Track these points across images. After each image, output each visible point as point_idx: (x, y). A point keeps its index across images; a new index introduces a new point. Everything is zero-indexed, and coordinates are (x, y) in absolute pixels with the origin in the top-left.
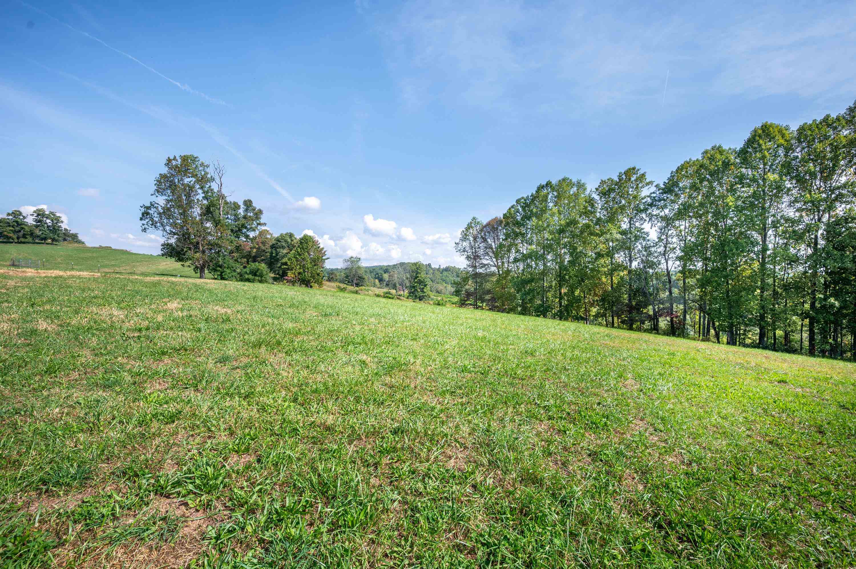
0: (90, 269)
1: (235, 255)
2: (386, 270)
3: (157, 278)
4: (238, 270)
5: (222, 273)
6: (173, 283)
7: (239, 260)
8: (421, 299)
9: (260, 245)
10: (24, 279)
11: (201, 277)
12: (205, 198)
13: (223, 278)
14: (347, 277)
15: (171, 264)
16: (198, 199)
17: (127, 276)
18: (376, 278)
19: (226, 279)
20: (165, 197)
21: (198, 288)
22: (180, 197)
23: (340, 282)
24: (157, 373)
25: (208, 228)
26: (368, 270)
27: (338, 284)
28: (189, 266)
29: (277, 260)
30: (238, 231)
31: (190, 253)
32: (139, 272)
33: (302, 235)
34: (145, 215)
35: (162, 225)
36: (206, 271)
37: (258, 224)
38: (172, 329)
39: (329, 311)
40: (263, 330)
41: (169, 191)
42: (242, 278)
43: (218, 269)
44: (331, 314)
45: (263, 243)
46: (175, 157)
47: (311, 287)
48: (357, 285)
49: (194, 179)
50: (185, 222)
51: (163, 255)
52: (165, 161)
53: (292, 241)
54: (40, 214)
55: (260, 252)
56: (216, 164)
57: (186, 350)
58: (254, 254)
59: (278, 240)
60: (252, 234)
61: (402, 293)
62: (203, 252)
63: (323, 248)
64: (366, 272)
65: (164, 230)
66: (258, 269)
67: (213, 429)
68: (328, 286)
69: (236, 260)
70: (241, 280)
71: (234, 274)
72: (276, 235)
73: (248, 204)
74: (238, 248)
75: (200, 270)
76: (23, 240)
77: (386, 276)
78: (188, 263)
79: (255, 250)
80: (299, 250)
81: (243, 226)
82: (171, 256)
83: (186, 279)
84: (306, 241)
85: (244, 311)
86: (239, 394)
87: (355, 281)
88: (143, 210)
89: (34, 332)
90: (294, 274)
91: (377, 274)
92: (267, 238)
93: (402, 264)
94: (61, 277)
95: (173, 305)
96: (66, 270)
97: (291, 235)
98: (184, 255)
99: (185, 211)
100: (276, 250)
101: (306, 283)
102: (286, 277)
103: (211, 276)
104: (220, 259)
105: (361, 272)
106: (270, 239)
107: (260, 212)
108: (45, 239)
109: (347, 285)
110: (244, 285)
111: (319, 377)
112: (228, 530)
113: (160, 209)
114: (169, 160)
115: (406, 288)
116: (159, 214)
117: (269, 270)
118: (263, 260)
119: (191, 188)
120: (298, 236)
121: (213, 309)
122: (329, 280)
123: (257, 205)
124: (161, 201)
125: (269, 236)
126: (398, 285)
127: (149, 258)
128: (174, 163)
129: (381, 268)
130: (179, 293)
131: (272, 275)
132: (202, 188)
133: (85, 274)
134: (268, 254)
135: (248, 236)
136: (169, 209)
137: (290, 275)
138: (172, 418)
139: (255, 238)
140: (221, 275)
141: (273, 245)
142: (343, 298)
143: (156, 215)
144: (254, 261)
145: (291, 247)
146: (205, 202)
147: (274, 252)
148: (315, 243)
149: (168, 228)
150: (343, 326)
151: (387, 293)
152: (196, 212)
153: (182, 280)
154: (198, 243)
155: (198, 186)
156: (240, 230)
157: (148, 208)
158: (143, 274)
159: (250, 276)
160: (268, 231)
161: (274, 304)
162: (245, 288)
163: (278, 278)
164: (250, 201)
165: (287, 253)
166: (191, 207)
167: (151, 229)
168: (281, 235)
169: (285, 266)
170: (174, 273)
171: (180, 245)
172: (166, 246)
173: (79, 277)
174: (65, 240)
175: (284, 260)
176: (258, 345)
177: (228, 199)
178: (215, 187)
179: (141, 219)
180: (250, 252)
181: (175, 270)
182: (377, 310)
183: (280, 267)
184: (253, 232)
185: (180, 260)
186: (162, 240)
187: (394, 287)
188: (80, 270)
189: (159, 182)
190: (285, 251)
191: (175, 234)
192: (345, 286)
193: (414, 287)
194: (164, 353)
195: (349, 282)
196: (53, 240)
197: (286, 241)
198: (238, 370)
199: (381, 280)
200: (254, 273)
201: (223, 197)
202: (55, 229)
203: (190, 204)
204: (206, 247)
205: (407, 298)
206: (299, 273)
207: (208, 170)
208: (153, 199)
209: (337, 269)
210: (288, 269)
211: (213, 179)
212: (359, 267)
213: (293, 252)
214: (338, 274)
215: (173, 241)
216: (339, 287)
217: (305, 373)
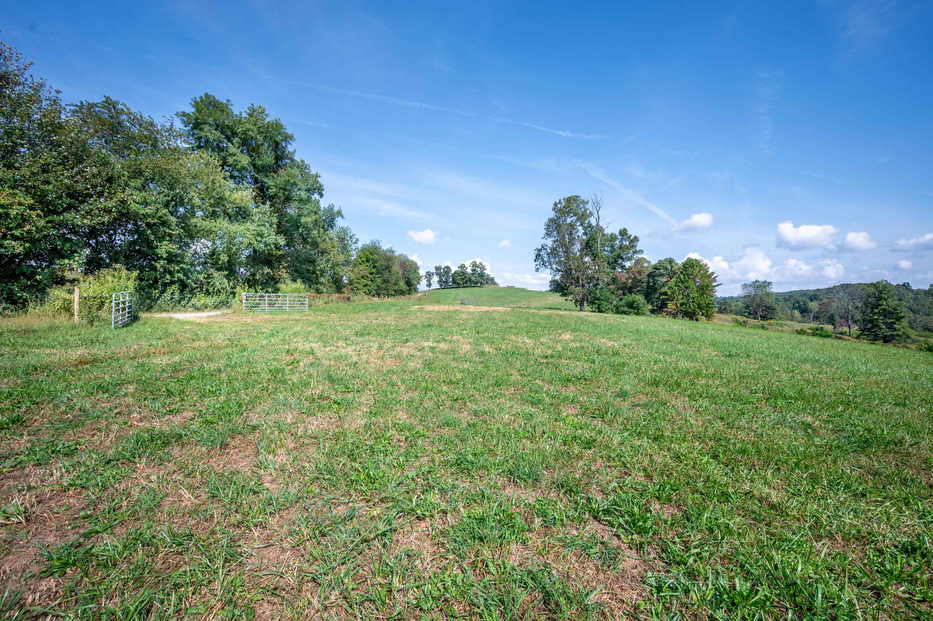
0: (502, 305)
1: (611, 287)
2: (814, 296)
3: (548, 311)
4: (615, 303)
5: (599, 305)
6: (561, 316)
7: (615, 292)
8: (886, 340)
9: (637, 275)
10: (469, 313)
11: (581, 310)
12: (585, 234)
13: (600, 311)
14: (747, 307)
15: (557, 298)
16: (578, 236)
17: (527, 310)
18: (794, 308)
19: (604, 312)
20: (552, 239)
21: (583, 321)
22: (563, 236)
23: (737, 314)
24: (567, 398)
25: (586, 263)
26: (781, 298)
27: (734, 316)
28: (571, 300)
29: (655, 290)
30: (614, 262)
31: (572, 288)
32: (533, 307)
33: (685, 259)
34: (538, 256)
35: (550, 264)
36: (585, 304)
37: (635, 252)
38: (570, 358)
39: (734, 351)
40: (656, 367)
41: (555, 233)
42: (618, 311)
43: (596, 301)
44: (738, 355)
45: (639, 272)
46: (560, 200)
47: (697, 320)
48: (764, 318)
49: (575, 218)
50: (568, 258)
51: (551, 291)
52: (552, 206)
53: (672, 267)
54: (474, 265)
55: (636, 282)
56: (594, 198)
57: (586, 380)
58: (629, 285)
59: (656, 268)
60: (628, 264)
61: (846, 329)
62: (583, 286)
63: (713, 273)
64: (777, 300)
65: (552, 268)
66: (635, 301)
67: (628, 466)
68: (720, 319)
69: (613, 293)
70: (617, 313)
71: (611, 306)
72: (653, 263)
73: (623, 232)
74: (614, 280)
75: (580, 303)
76: (465, 285)
77: (814, 305)
78: (570, 297)
79: (630, 281)
80: (682, 277)
81: (619, 256)
82: (556, 292)
83: (571, 312)
84: (690, 265)
85: (631, 345)
86: (647, 434)
87: (760, 313)
88: (536, 252)
89: (483, 353)
90: (676, 305)
91: (798, 302)
92: (643, 267)
93: (845, 287)
94: (488, 311)
95: (566, 336)
96: (490, 306)
97: (671, 261)
98: (567, 290)
99: (567, 249)
100: (653, 278)
101: (691, 315)
102: (666, 309)
103: (589, 308)
104: (597, 292)
105: (768, 301)
106: (647, 268)
107: (636, 239)
108: (477, 283)
109: (747, 317)
110: (623, 318)
111: (742, 435)
112: (669, 585)
113: (548, 250)
114: (556, 204)
115: (855, 322)
116: (548, 254)
117: (646, 301)
118: (638, 291)
119: (572, 226)
120: (680, 261)
121: (600, 342)
122: (721, 311)
123: (632, 232)
124: (549, 242)
125: (646, 265)
126: (837, 318)
127: (540, 294)
128: (559, 206)
129: (803, 293)
130: (568, 325)
131: (650, 307)
132: (582, 225)
133: (501, 309)
134: (645, 284)
135: (625, 266)
136: (555, 249)
137: (671, 306)
138: (589, 444)
139: (630, 268)
140: (599, 308)
141: (650, 273)
142: (748, 334)
143: (545, 256)
144: (630, 292)
145: (672, 274)
146: (584, 237)
147: (651, 281)
148: (703, 268)
149: (554, 266)
150: (761, 372)
151: (817, 329)
152: (577, 247)
153: (567, 313)
154: (578, 278)
155: (579, 224)
156: (616, 261)
157: (540, 250)
158: (536, 308)
159: (626, 309)
160: (645, 259)
161: (661, 339)
162: (624, 321)
163: (656, 310)
164: (625, 230)
165: (667, 282)
166: (573, 245)
167: (542, 269)
168: (660, 262)
169: (664, 297)
170: (559, 307)
171: (564, 281)
172: (553, 282)
173: (498, 312)
174: (487, 283)
175: (663, 290)
176: (656, 383)
177: (606, 232)
178: (593, 222)
179: (535, 261)
180: (625, 283)
181: (559, 304)
182: (808, 353)
183: (658, 298)
184: (629, 262)
185: (564, 295)
186: (550, 278)
187: (831, 320)
188: (498, 306)
189: (548, 226)
190: (664, 280)
191: (559, 271)
192: (745, 319)
193: (871, 321)
194: (568, 380)
195: (750, 314)
196: (481, 283)
197: (666, 269)
198: (639, 408)
199: (804, 311)
200: (631, 305)
201: (601, 229)
202: (482, 275)
203: (572, 241)
204: (585, 281)
205: (858, 337)
206: (682, 304)
207: (587, 207)
208: (544, 241)
209: (732, 298)
210: (668, 300)
211: (591, 214)
212: (768, 294)
213: (674, 279)
214: (733, 304)
215: (558, 278)
216: (736, 320)
217: (719, 425)
